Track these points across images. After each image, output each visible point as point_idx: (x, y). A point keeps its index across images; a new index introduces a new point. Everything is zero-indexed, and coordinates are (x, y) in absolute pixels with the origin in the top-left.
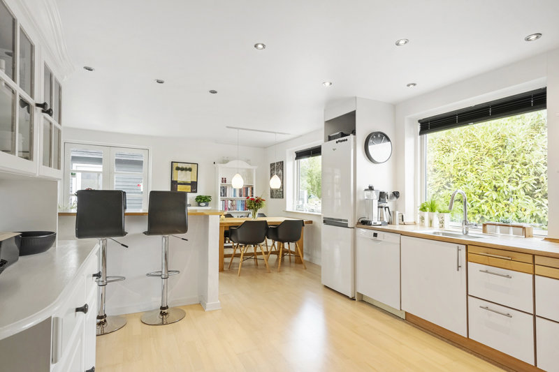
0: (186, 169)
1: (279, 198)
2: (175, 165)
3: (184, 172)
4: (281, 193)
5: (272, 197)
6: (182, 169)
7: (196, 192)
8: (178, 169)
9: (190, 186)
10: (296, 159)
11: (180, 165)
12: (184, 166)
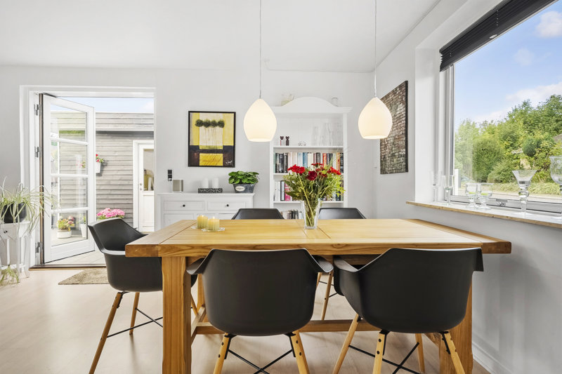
0: (214, 124)
1: (398, 171)
2: (195, 117)
3: (210, 128)
4: (402, 159)
5: (383, 171)
6: (207, 124)
7: (233, 165)
8: (200, 123)
9: (221, 156)
10: (443, 66)
11: (203, 117)
12: (211, 118)
